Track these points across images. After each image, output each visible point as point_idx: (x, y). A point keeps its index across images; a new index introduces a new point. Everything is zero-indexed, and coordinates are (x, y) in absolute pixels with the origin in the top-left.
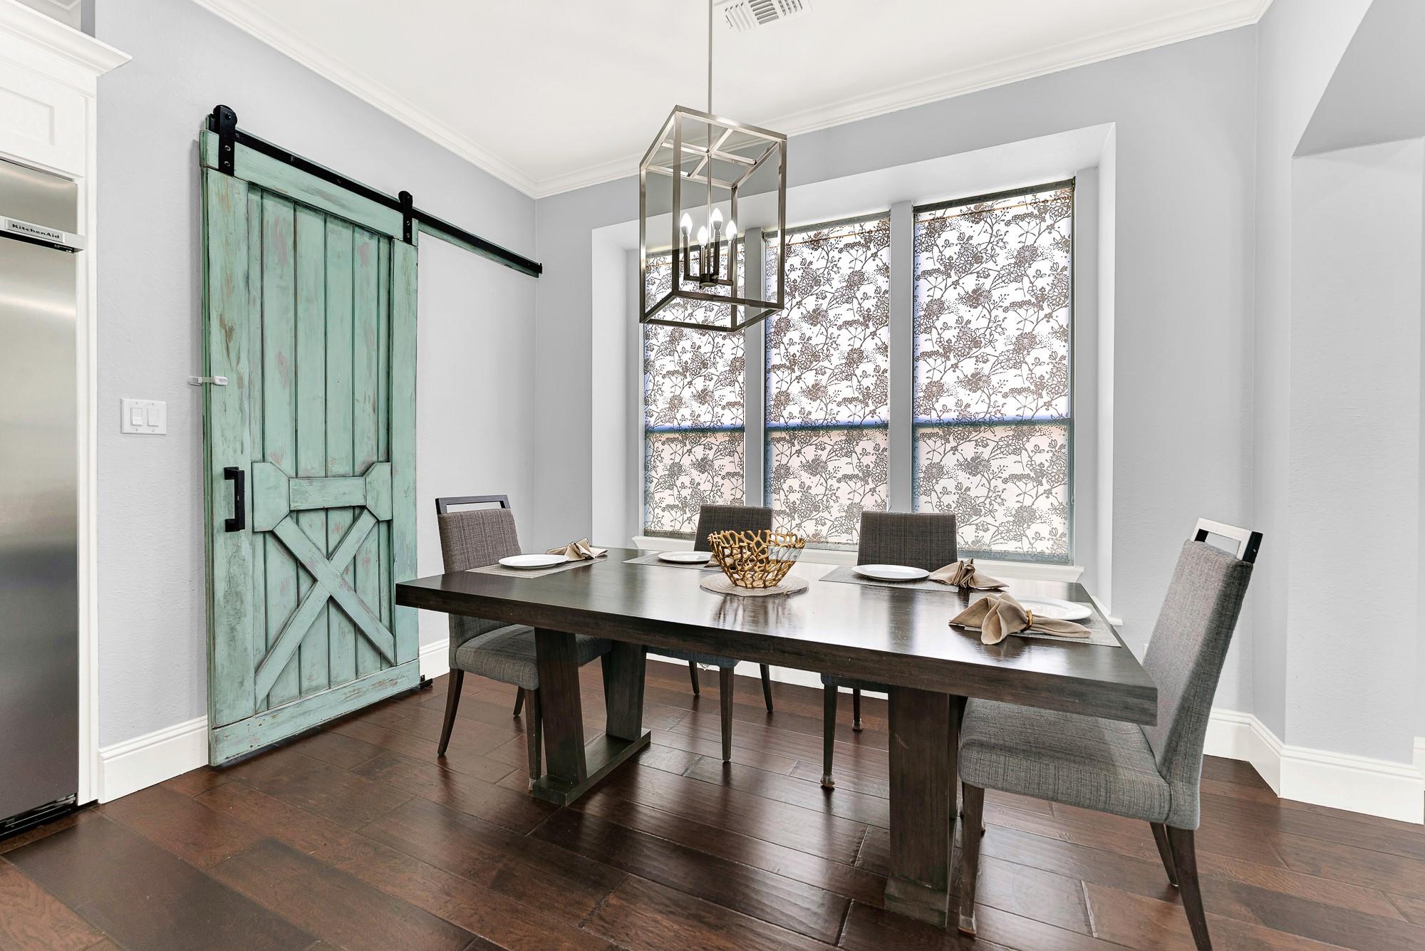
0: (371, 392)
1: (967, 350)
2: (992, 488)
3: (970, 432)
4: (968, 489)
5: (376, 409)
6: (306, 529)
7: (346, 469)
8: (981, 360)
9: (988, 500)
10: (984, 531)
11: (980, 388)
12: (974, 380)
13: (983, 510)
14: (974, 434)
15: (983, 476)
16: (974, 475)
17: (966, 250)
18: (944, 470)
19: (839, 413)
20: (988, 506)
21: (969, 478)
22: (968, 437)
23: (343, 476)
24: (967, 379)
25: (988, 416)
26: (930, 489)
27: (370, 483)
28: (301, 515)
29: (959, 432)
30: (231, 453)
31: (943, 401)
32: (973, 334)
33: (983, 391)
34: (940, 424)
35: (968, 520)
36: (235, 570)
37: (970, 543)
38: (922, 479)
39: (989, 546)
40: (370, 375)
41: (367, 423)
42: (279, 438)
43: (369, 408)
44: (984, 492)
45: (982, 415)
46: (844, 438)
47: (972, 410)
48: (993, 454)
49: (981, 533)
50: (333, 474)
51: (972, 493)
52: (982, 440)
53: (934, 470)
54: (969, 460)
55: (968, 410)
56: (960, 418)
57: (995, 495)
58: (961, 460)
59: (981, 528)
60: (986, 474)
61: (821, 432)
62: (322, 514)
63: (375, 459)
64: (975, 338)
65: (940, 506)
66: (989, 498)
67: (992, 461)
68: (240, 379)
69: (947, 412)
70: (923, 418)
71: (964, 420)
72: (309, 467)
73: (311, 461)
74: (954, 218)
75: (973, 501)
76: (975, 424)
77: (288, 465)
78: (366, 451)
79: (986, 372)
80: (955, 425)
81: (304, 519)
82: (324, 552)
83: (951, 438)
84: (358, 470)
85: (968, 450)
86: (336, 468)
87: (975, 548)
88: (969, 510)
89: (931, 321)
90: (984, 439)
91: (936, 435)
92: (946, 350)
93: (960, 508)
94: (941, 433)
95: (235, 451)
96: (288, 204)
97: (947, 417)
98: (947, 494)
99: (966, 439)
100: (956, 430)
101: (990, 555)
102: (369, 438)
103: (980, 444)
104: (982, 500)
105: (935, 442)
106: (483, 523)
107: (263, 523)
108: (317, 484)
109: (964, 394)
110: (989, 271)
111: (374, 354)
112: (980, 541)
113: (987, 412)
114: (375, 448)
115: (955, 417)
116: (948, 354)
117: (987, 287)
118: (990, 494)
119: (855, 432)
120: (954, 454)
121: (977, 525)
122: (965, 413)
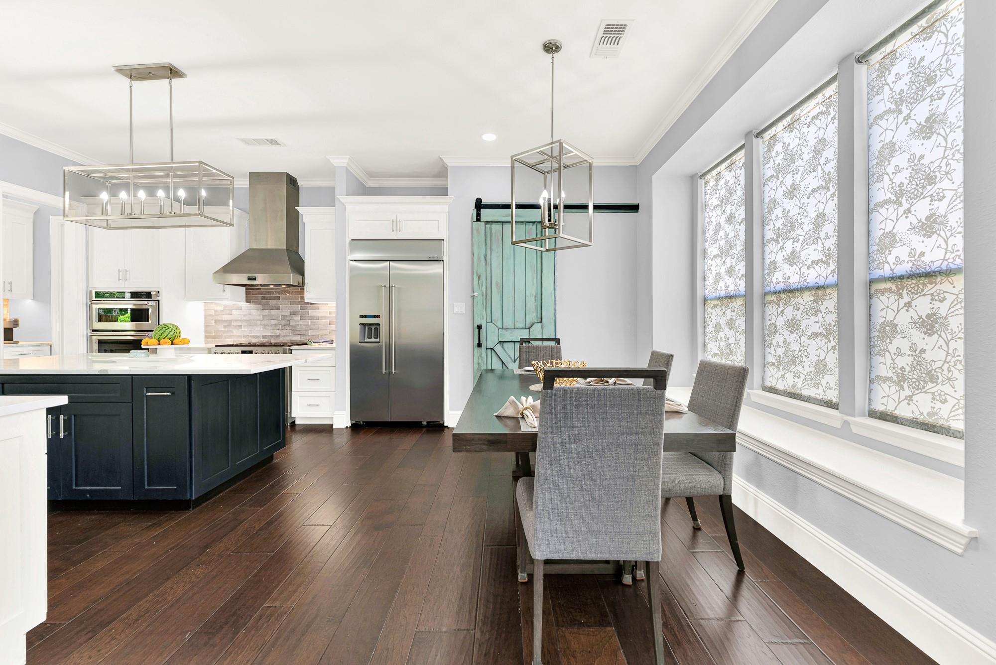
0: (534, 292)
1: (920, 190)
2: (951, 352)
3: (925, 285)
4: (923, 351)
5: (536, 299)
6: (506, 349)
7: (523, 325)
8: (936, 198)
9: (946, 366)
10: (941, 402)
11: (935, 232)
12: (929, 223)
13: (941, 378)
14: (930, 286)
15: (940, 336)
16: (930, 335)
17: (916, 75)
18: (898, 329)
19: (809, 275)
20: (946, 372)
21: (924, 339)
22: (923, 290)
23: (521, 328)
24: (921, 223)
25: (945, 263)
26: (884, 349)
27: (532, 331)
28: (504, 343)
29: (913, 286)
30: (479, 320)
31: (896, 252)
32: (927, 169)
33: (939, 235)
34: (893, 278)
35: (924, 387)
36: (480, 361)
37: (925, 414)
38: (876, 338)
39: (947, 421)
40: (533, 284)
41: (532, 305)
42: (497, 314)
43: (533, 299)
44: (942, 355)
45: (938, 264)
46: (812, 298)
47: (927, 259)
48: (952, 310)
49: (938, 405)
50: (518, 327)
51: (928, 356)
52: (939, 294)
53: (888, 329)
54: (924, 317)
55: (922, 259)
56: (914, 269)
57: (954, 359)
58: (916, 317)
59: (938, 398)
60: (943, 334)
61: (797, 294)
62: (513, 344)
63: (536, 321)
64: (929, 174)
65: (894, 368)
66: (948, 363)
67: (950, 319)
68: (483, 293)
69: (900, 264)
70: (878, 273)
71: (917, 272)
72: (507, 325)
73: (508, 323)
74: (905, 46)
75: (929, 366)
76: (929, 275)
77: (499, 324)
78: (531, 318)
79: (942, 211)
80: (908, 278)
81: (505, 345)
82: (513, 360)
83: (904, 293)
84: (528, 326)
85: (923, 306)
86: (518, 325)
87: (931, 420)
88: (924, 375)
89: (883, 168)
90: (941, 292)
91: (889, 290)
92: (899, 194)
93: (915, 372)
94: (894, 288)
95: (481, 319)
96: (499, 224)
97: (900, 270)
98: (901, 355)
99: (920, 293)
100: (909, 283)
101: (949, 432)
102: (533, 312)
103: (937, 298)
104: (939, 364)
105: (888, 298)
106: (540, 351)
107: (490, 346)
108: (509, 331)
109: (918, 243)
110: (944, 89)
111: (535, 275)
112: (937, 414)
113: (944, 260)
114: (536, 317)
115: (909, 269)
116: (900, 199)
117: (942, 110)
118: (949, 358)
119: (820, 292)
120: (908, 311)
121: (933, 393)
122: (919, 263)
